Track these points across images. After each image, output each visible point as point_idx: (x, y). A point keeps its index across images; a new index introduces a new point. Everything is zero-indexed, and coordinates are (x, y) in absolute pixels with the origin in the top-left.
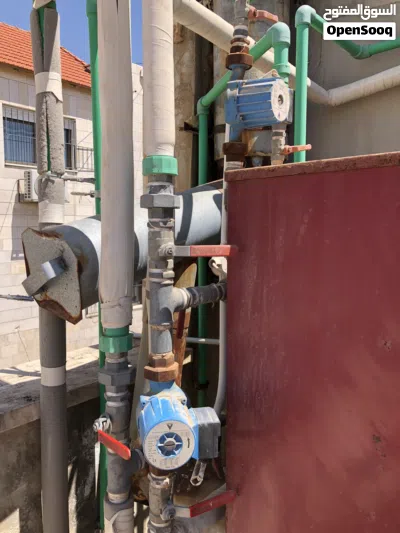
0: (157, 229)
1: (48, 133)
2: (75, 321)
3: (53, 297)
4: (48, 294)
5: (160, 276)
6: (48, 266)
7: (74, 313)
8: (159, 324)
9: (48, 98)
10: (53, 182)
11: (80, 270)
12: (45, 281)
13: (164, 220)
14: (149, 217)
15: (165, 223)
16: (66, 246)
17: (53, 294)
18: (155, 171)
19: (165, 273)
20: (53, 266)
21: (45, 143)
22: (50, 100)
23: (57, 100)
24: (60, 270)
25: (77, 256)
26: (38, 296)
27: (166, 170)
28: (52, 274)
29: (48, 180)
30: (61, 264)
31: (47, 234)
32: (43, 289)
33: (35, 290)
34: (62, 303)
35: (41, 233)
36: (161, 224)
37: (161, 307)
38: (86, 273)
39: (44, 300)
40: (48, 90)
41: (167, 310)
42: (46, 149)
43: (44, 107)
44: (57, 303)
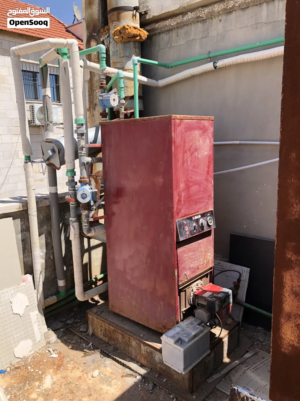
0: (79, 140)
1: (47, 109)
2: (59, 169)
3: (51, 162)
4: (50, 161)
5: (81, 153)
6: (50, 151)
7: (58, 166)
8: (82, 167)
9: (46, 97)
10: (49, 125)
11: (59, 153)
12: (49, 156)
13: (81, 137)
14: (78, 136)
15: (81, 138)
16: (55, 145)
17: (52, 161)
18: (78, 123)
19: (82, 152)
20: (51, 151)
21: (46, 112)
22: (47, 97)
23: (49, 97)
24: (53, 153)
25: (58, 149)
26: (47, 162)
27: (81, 123)
28: (51, 154)
29: (48, 124)
30: (53, 151)
31: (48, 142)
32: (48, 159)
33: (46, 159)
34: (54, 164)
35: (46, 142)
36: (80, 138)
37: (82, 162)
38: (61, 154)
39: (49, 163)
40: (46, 95)
41: (84, 163)
42: (46, 114)
43: (45, 100)
44: (53, 164)
